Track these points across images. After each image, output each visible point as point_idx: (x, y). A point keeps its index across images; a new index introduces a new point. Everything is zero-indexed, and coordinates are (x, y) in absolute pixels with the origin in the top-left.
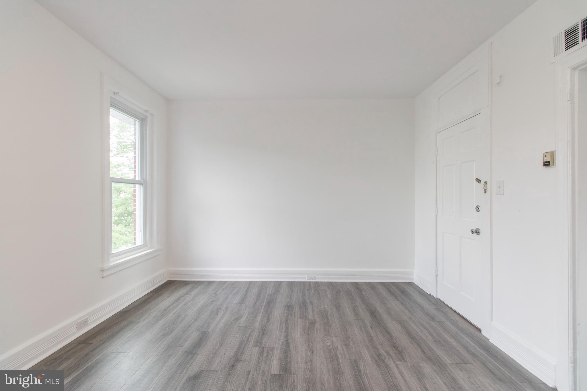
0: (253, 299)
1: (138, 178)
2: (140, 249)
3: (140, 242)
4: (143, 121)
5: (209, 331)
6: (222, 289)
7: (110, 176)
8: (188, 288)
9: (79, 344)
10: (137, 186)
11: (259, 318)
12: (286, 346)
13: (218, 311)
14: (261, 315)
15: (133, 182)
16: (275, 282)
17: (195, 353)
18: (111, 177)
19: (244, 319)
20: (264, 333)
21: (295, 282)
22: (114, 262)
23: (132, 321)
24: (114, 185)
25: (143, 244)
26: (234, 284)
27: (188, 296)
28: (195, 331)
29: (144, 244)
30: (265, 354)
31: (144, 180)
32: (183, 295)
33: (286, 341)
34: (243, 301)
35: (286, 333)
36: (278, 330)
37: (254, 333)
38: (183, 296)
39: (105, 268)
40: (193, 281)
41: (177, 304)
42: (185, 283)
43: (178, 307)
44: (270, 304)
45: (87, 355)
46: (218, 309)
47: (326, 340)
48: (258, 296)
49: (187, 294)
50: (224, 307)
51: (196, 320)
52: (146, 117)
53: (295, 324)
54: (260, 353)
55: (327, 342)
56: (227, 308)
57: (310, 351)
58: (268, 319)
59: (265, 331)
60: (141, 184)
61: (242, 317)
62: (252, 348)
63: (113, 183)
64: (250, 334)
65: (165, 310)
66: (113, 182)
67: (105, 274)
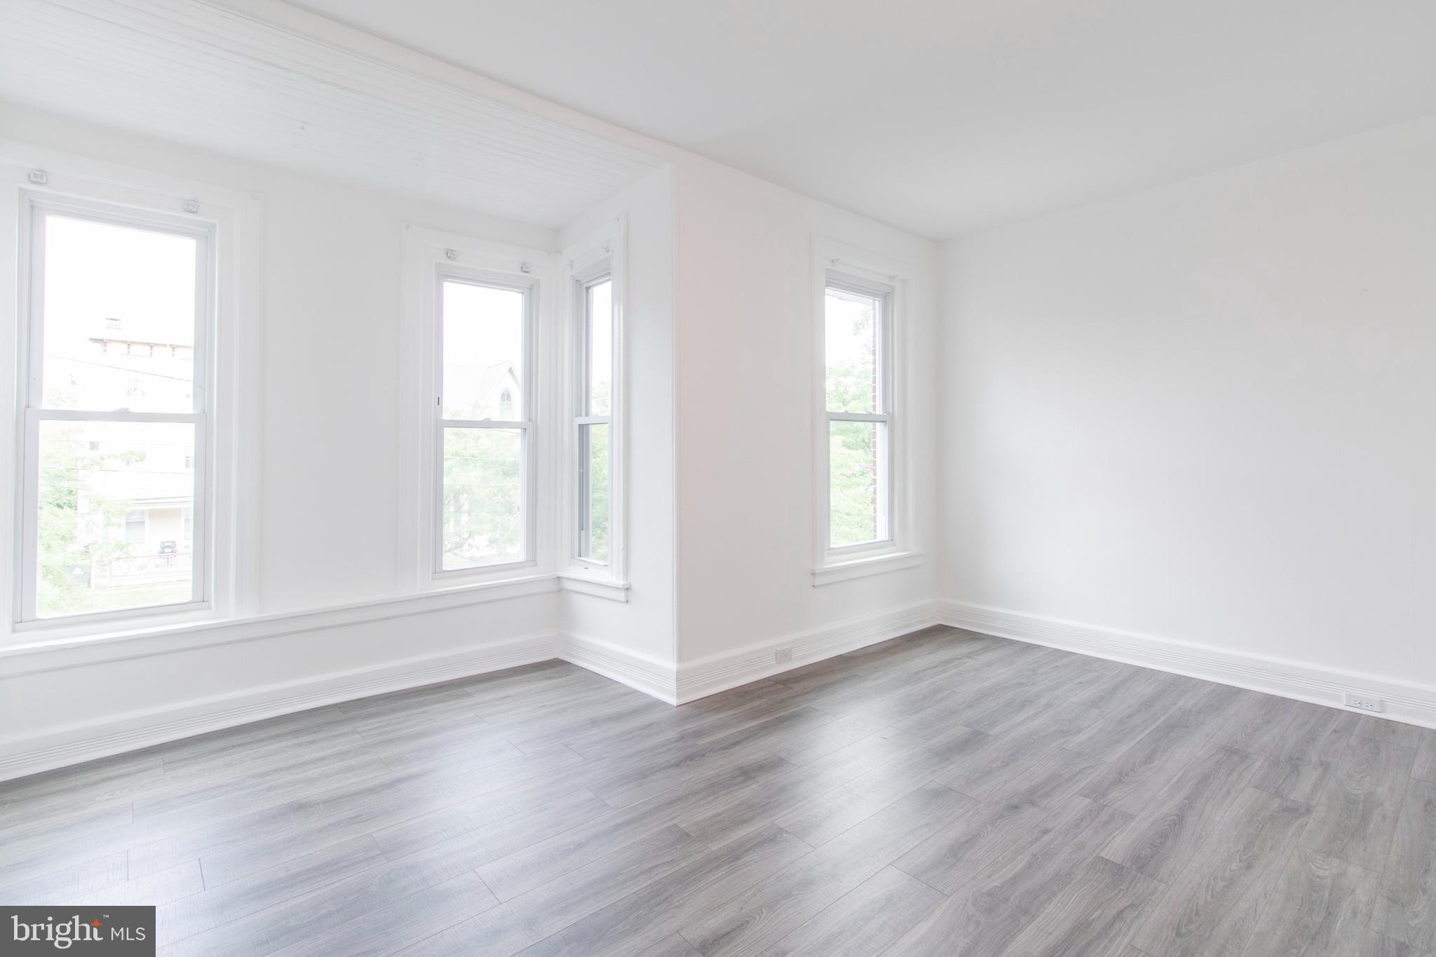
0: (1129, 707)
1: (879, 411)
2: (881, 547)
3: (882, 535)
4: (886, 297)
5: (990, 733)
6: (1054, 665)
7: (828, 410)
8: (976, 646)
9: (777, 683)
10: (878, 424)
11: (1123, 749)
12: (1170, 825)
13: (1025, 706)
14: (1133, 743)
15: (869, 418)
16: (1219, 685)
17: (948, 759)
18: (828, 412)
19: (1082, 737)
20: (1120, 780)
21: (1295, 701)
22: (833, 563)
23: (856, 675)
24: (834, 425)
25: (887, 539)
26: (1088, 663)
27: (970, 660)
28: (961, 724)
29: (888, 541)
30: (1103, 816)
31: (888, 414)
32: (960, 657)
33: (1178, 816)
34: (1096, 703)
35: (1186, 801)
36: (1167, 788)
37: (1093, 772)
38: (960, 659)
39: (817, 572)
40: (990, 636)
41: (942, 669)
42: (973, 636)
43: (943, 676)
44: (1175, 728)
45: (783, 701)
46: (1025, 701)
47: (1320, 862)
48: (1149, 703)
49: (969, 657)
50: (1043, 701)
51: (971, 706)
52: (893, 288)
53: (1229, 793)
54: (1091, 811)
55: (1317, 867)
56: (1048, 706)
57: (1240, 861)
58: (1150, 758)
59: (1127, 778)
60: (883, 422)
61: (1078, 732)
62: (1076, 795)
63: (832, 422)
64: (1084, 769)
65: (917, 673)
66: (831, 420)
67: (818, 581)
